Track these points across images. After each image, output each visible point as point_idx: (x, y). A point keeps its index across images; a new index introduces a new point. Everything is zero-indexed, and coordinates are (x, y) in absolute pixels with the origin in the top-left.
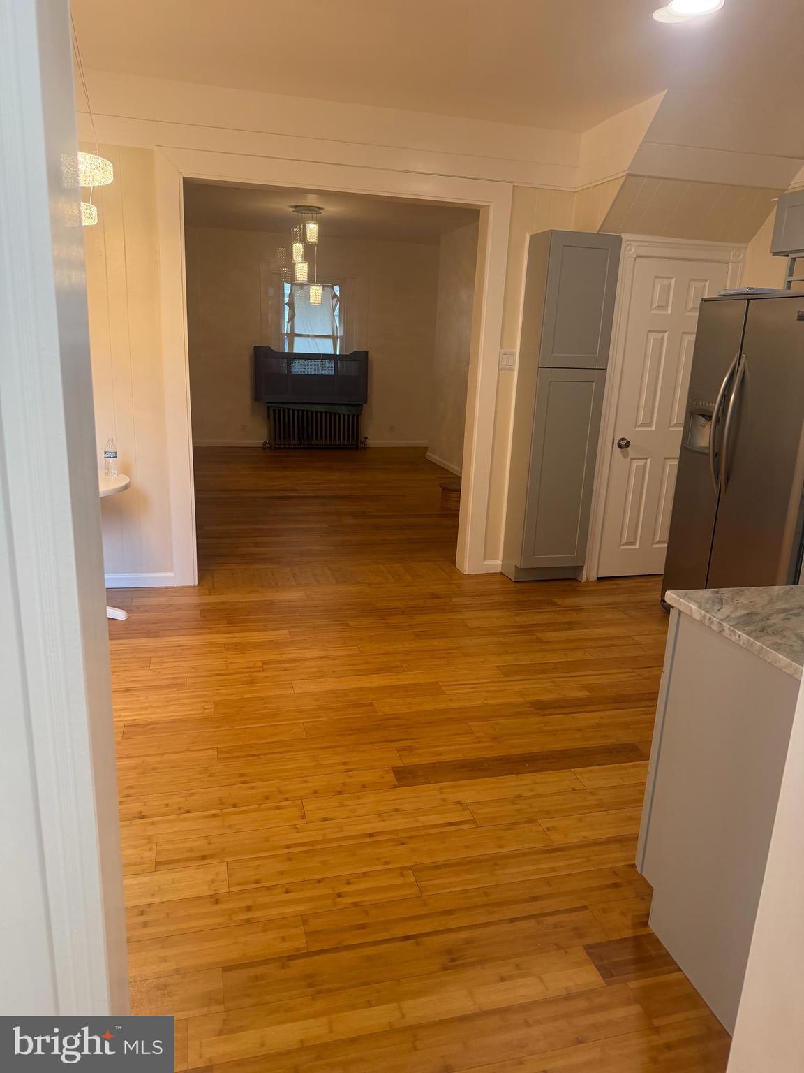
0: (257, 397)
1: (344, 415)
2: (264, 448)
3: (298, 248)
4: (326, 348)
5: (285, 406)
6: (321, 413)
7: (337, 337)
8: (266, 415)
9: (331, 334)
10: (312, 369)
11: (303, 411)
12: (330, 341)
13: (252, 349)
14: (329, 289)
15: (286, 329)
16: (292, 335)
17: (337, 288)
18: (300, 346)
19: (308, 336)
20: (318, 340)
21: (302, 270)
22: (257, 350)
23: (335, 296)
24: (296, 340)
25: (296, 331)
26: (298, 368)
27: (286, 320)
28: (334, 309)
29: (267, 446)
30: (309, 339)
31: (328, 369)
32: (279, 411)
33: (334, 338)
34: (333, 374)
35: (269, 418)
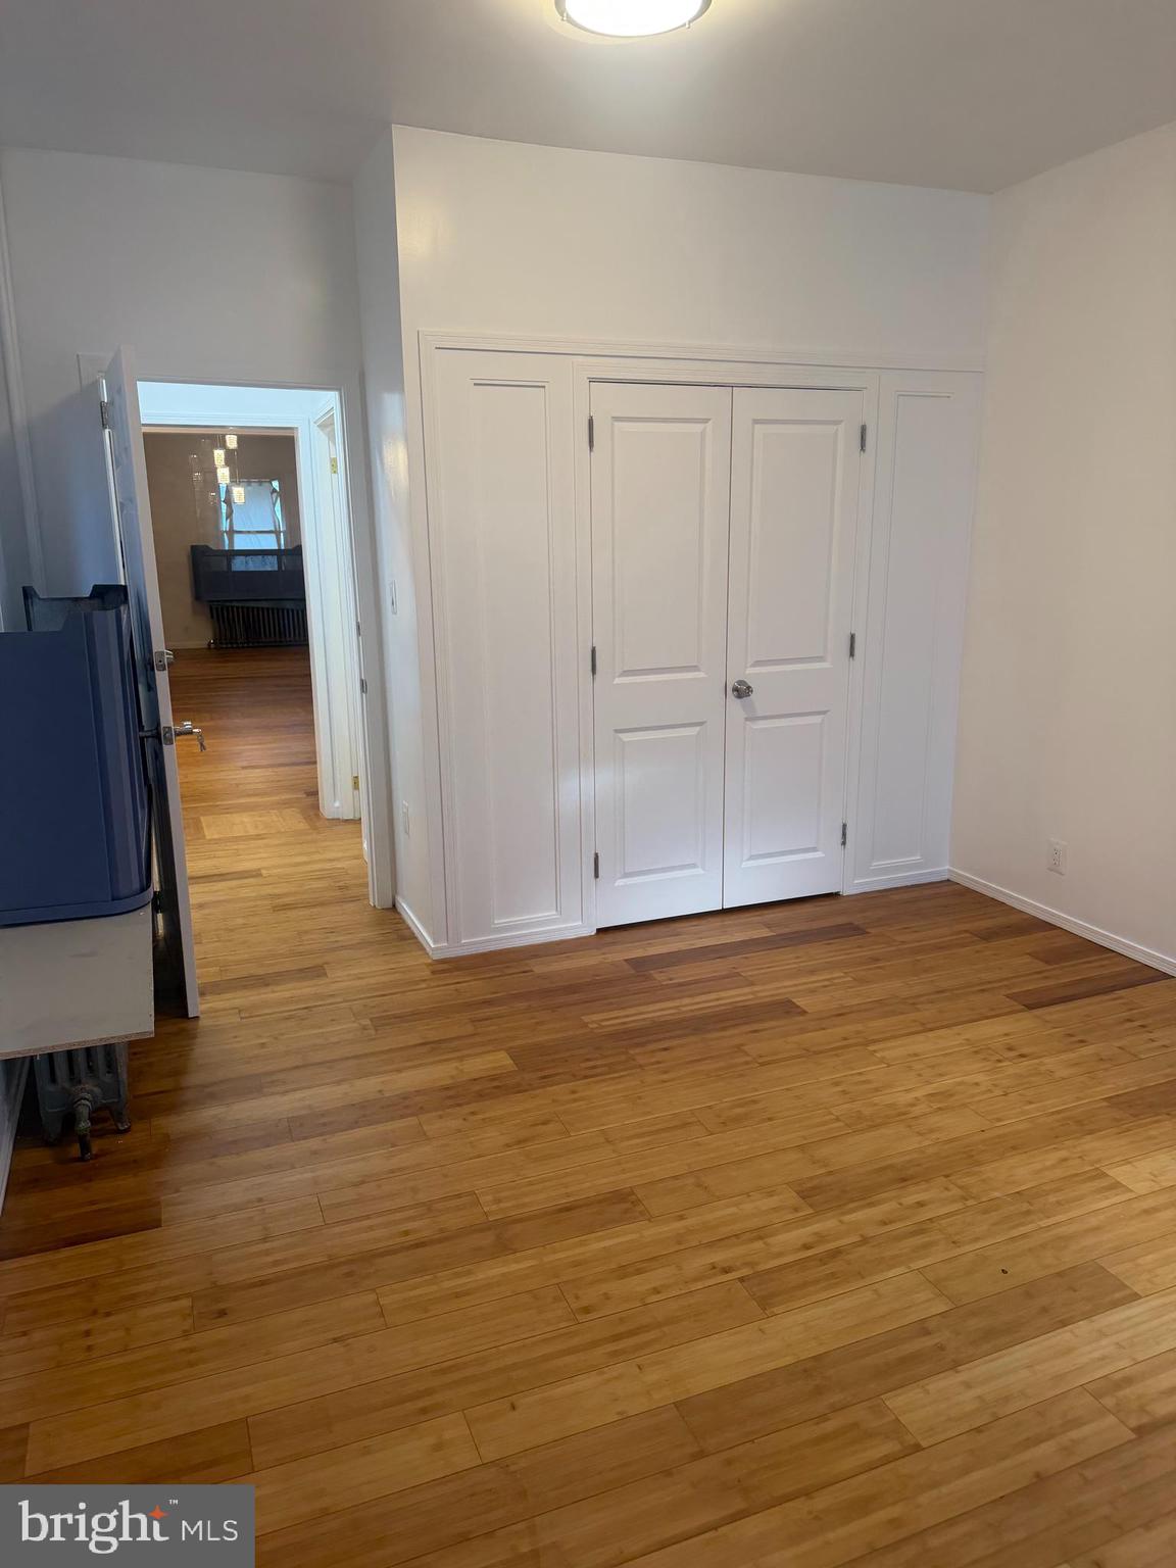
0: (197, 597)
1: (293, 611)
2: (209, 648)
3: (219, 455)
4: (269, 543)
5: (228, 604)
6: (268, 609)
7: (280, 532)
8: (209, 616)
9: (273, 529)
10: (254, 565)
11: (248, 608)
12: (274, 536)
13: (189, 548)
14: (267, 484)
15: (225, 526)
16: (231, 532)
17: (276, 484)
18: (240, 543)
19: (249, 532)
20: (259, 535)
21: (223, 474)
22: (193, 548)
23: (274, 491)
24: (236, 536)
25: (235, 528)
26: (239, 565)
27: (224, 515)
28: (274, 505)
29: (212, 646)
30: (251, 535)
31: (271, 565)
32: (222, 609)
33: (277, 533)
34: (276, 568)
35: (212, 617)
